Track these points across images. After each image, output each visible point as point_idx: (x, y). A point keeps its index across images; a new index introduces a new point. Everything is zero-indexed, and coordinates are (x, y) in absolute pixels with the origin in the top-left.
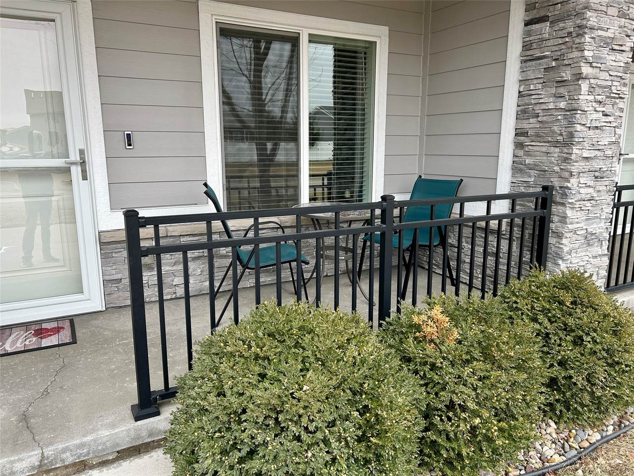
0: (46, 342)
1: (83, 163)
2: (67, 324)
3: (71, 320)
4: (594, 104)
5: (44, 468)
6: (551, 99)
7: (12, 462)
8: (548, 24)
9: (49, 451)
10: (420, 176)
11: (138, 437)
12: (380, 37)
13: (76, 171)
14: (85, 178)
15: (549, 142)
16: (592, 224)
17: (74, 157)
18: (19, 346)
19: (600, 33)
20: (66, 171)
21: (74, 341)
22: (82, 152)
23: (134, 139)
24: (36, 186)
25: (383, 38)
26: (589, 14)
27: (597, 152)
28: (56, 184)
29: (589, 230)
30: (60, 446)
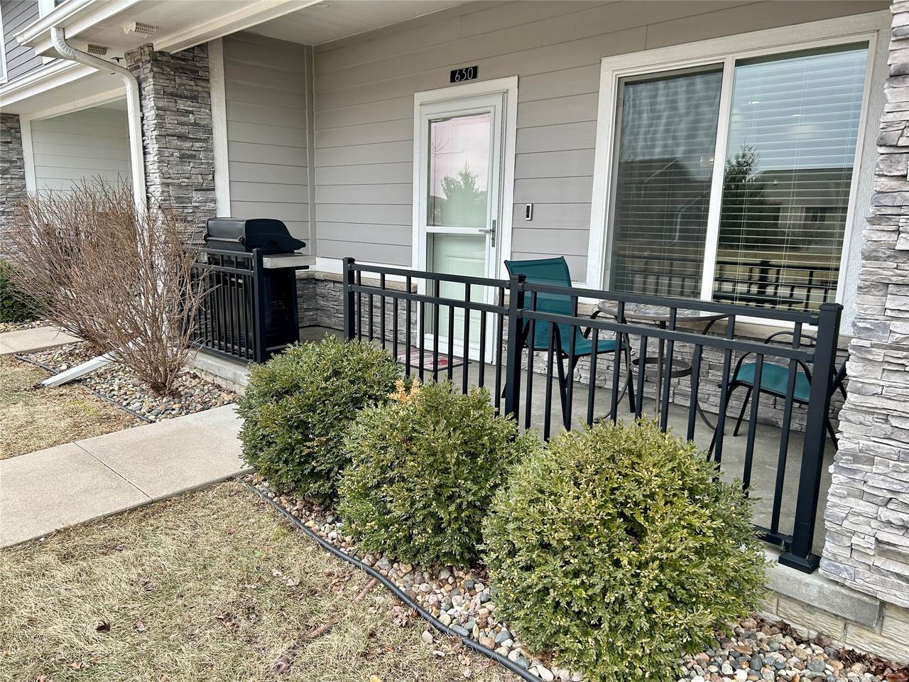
1: (493, 231)
12: (877, 31)
13: (489, 239)
14: (493, 246)
17: (489, 226)
20: (481, 238)
22: (494, 222)
23: (533, 211)
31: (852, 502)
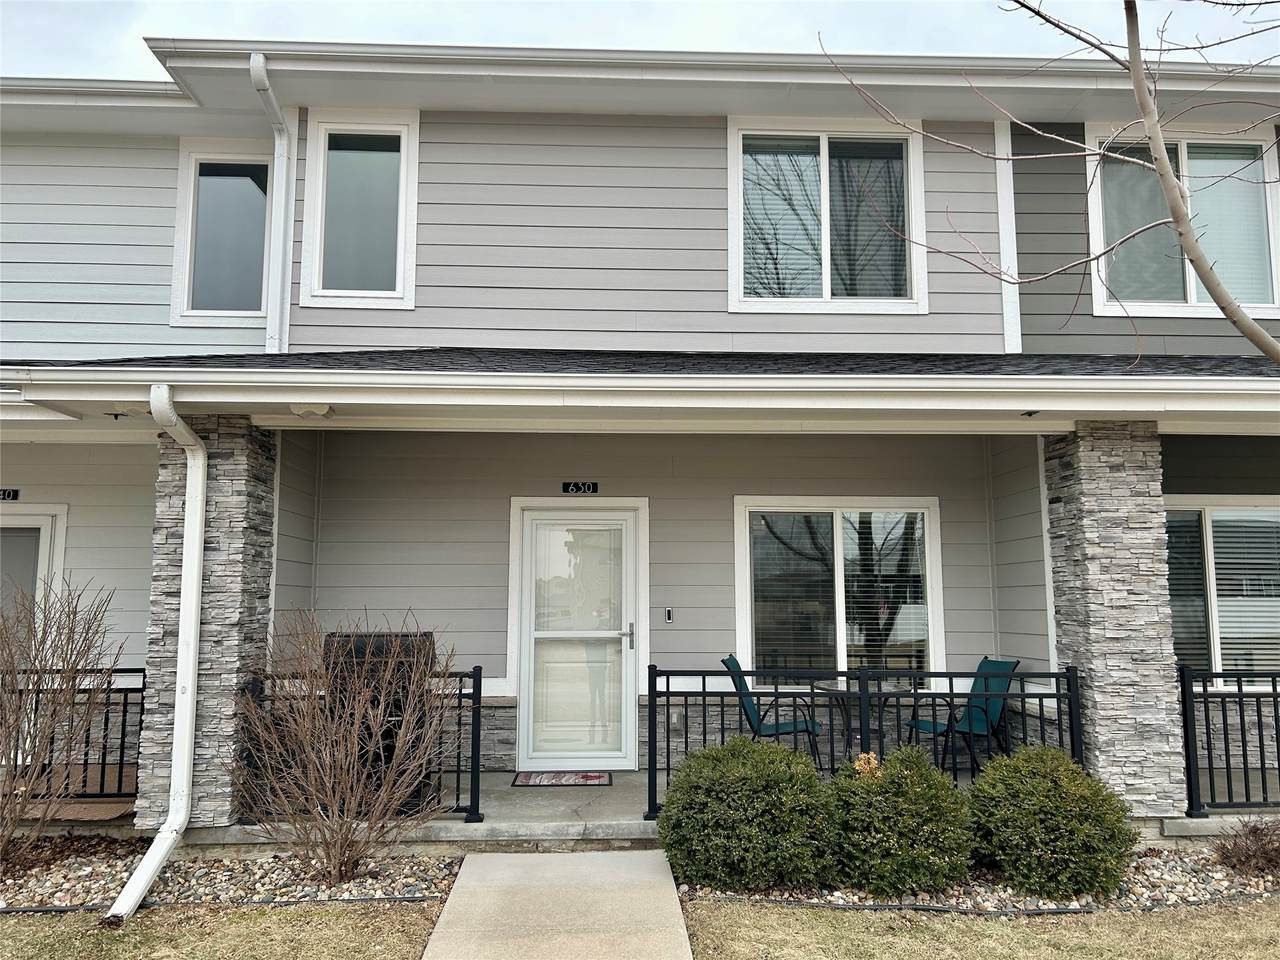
0: (589, 782)
1: (632, 634)
2: (607, 775)
3: (610, 773)
4: (1111, 583)
5: (585, 837)
6: (1072, 578)
7: (568, 826)
8: (1063, 504)
9: (590, 825)
10: (986, 657)
11: (646, 832)
12: (928, 508)
13: (626, 641)
14: (632, 647)
15: (1075, 621)
16: (1144, 713)
17: (626, 629)
18: (571, 782)
19: (1104, 514)
20: (618, 641)
21: (610, 784)
22: (631, 625)
23: (674, 615)
24: (596, 654)
25: (932, 509)
26: (1083, 499)
27: (1130, 633)
28: (610, 650)
29: (1138, 720)
30: (597, 823)
31: (1110, 769)
